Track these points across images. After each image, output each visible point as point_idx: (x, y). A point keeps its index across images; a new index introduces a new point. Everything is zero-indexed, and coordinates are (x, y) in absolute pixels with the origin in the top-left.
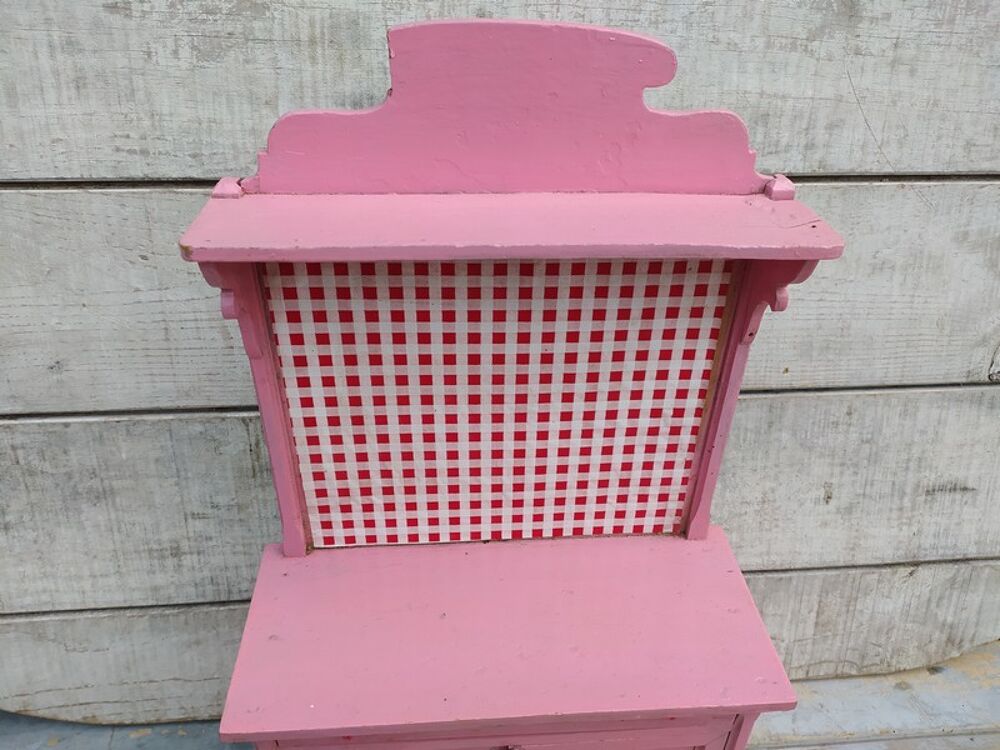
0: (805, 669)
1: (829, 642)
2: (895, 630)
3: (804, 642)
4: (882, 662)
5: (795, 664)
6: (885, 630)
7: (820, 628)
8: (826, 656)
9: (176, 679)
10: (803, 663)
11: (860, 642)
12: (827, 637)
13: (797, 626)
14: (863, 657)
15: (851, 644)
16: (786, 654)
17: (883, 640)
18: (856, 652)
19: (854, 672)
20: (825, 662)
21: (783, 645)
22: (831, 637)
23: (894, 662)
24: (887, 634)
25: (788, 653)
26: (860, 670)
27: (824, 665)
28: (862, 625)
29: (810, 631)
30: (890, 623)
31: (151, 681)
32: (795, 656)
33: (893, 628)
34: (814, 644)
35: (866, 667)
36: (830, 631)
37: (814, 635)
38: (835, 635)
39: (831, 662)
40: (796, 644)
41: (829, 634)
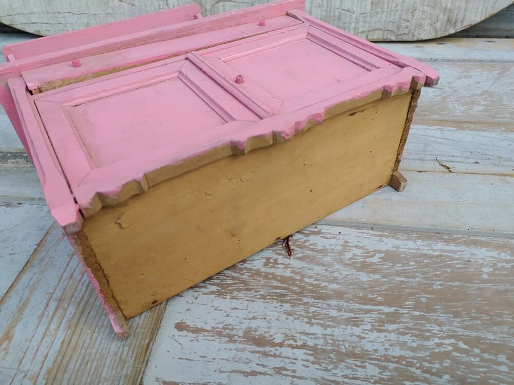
0: (366, 33)
1: (379, 16)
2: (417, 11)
3: (366, 15)
4: (409, 32)
5: (361, 30)
6: (411, 11)
7: (374, 6)
8: (378, 26)
9: (69, 12)
10: (365, 29)
11: (397, 17)
12: (378, 12)
13: (362, 4)
14: (398, 28)
15: (392, 18)
16: (356, 22)
17: (410, 17)
18: (395, 24)
19: (393, 39)
20: (377, 29)
21: (354, 16)
22: (380, 13)
23: (416, 34)
24: (412, 12)
25: (357, 22)
26: (397, 36)
27: (377, 32)
28: (398, 6)
29: (369, 8)
30: (414, 5)
31: (59, 13)
32: (361, 24)
33: (416, 9)
34: (370, 17)
35: (400, 35)
36: (380, 8)
37: (371, 10)
38: (383, 12)
39: (380, 30)
40: (361, 16)
41: (379, 10)
